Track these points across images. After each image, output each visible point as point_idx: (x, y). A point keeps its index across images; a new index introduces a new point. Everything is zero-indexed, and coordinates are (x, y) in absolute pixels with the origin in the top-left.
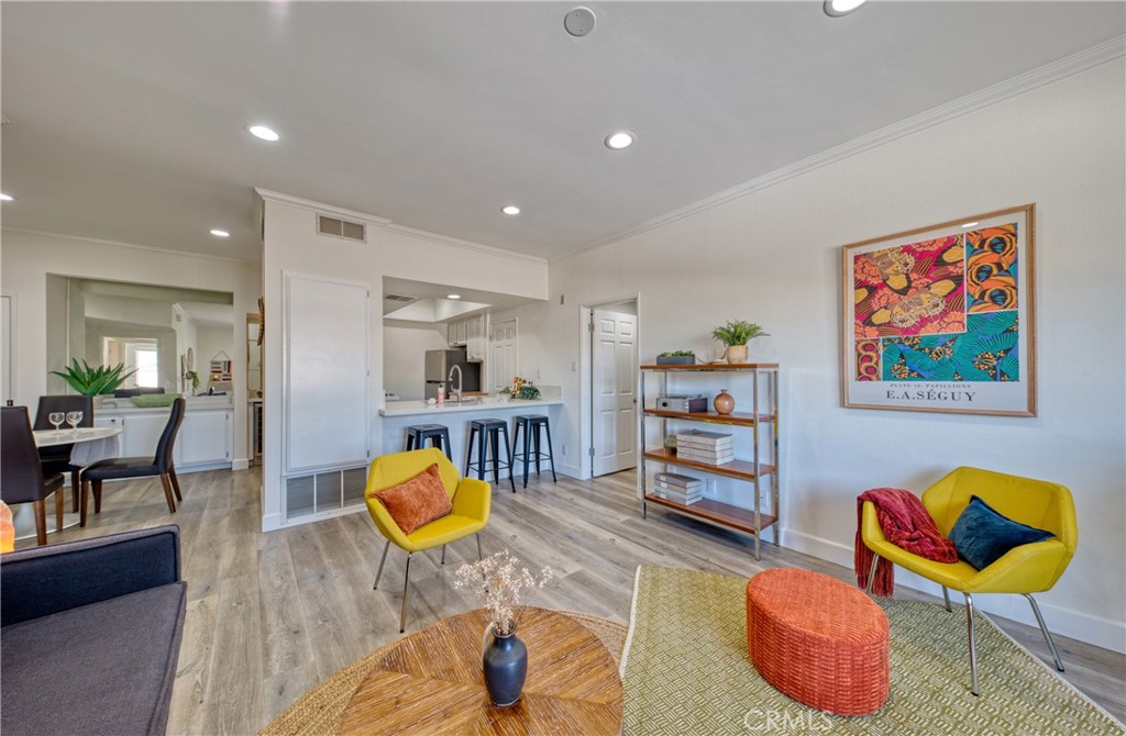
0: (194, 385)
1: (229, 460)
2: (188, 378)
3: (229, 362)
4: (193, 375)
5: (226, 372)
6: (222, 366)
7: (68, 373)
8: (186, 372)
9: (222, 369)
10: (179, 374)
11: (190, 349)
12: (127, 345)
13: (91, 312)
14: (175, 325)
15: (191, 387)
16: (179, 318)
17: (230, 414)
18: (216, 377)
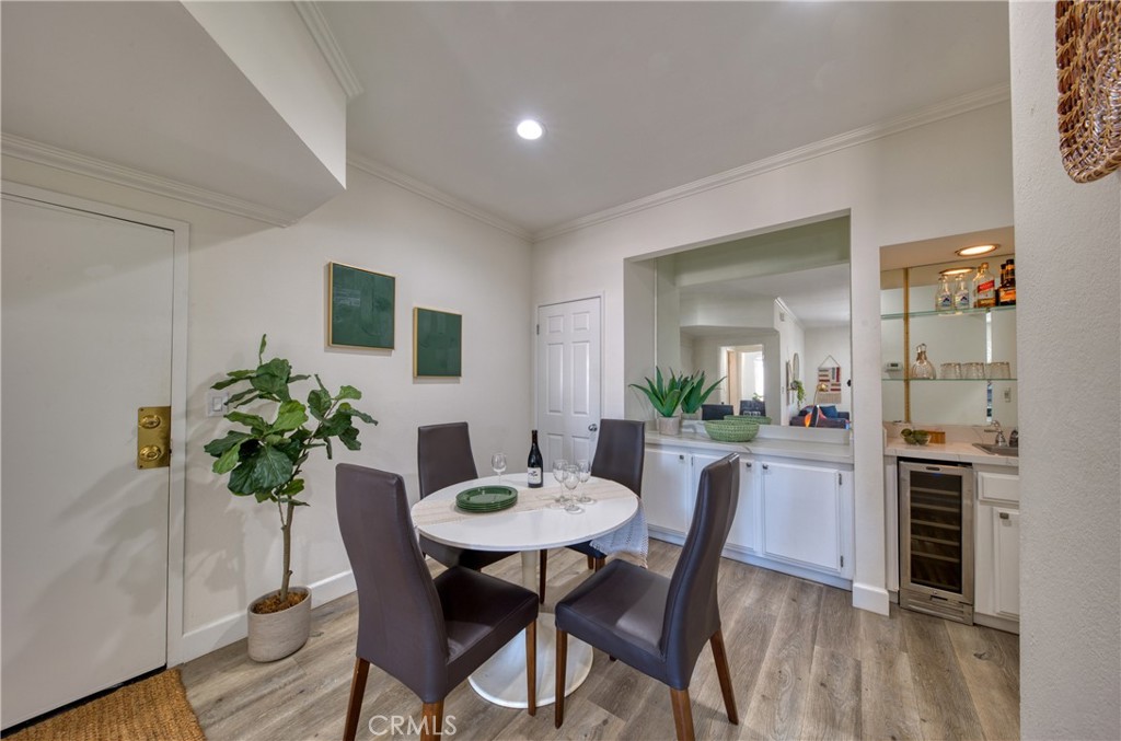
0: (800, 398)
1: (846, 573)
2: (793, 389)
3: (838, 369)
4: (797, 386)
5: (835, 381)
6: (830, 374)
7: (647, 386)
8: (791, 381)
9: (830, 377)
10: (783, 384)
11: (796, 355)
12: (743, 355)
13: (703, 319)
14: (778, 325)
15: (796, 399)
16: (782, 317)
17: (846, 475)
18: (823, 386)
